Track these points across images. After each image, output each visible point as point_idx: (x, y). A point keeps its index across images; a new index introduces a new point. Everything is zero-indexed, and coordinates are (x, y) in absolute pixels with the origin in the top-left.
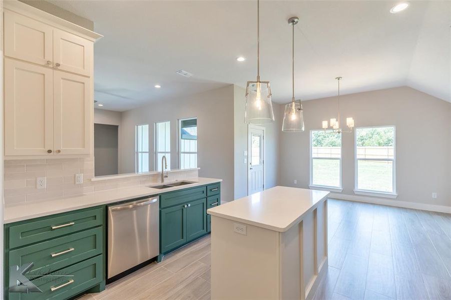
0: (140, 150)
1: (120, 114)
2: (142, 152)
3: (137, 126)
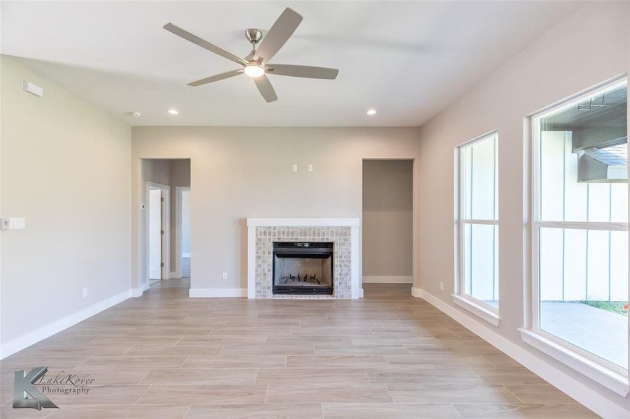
0: (466, 215)
1: (418, 131)
2: (472, 222)
3: (459, 148)
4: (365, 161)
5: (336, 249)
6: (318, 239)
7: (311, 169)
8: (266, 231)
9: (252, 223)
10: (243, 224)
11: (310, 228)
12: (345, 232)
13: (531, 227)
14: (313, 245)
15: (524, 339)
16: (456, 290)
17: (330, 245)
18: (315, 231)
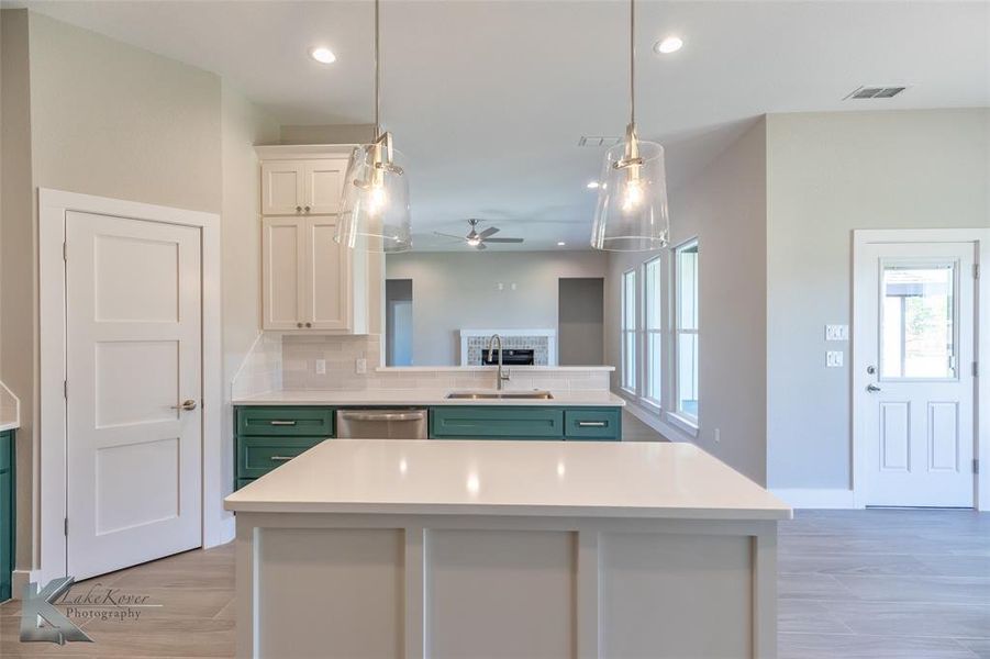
1: (607, 256)
4: (560, 280)
5: (536, 355)
6: (520, 347)
7: (514, 286)
8: (477, 341)
9: (465, 334)
10: (457, 335)
11: (513, 338)
12: (543, 341)
13: (646, 332)
14: (516, 352)
15: (643, 404)
16: (623, 384)
17: (531, 352)
18: (518, 340)
